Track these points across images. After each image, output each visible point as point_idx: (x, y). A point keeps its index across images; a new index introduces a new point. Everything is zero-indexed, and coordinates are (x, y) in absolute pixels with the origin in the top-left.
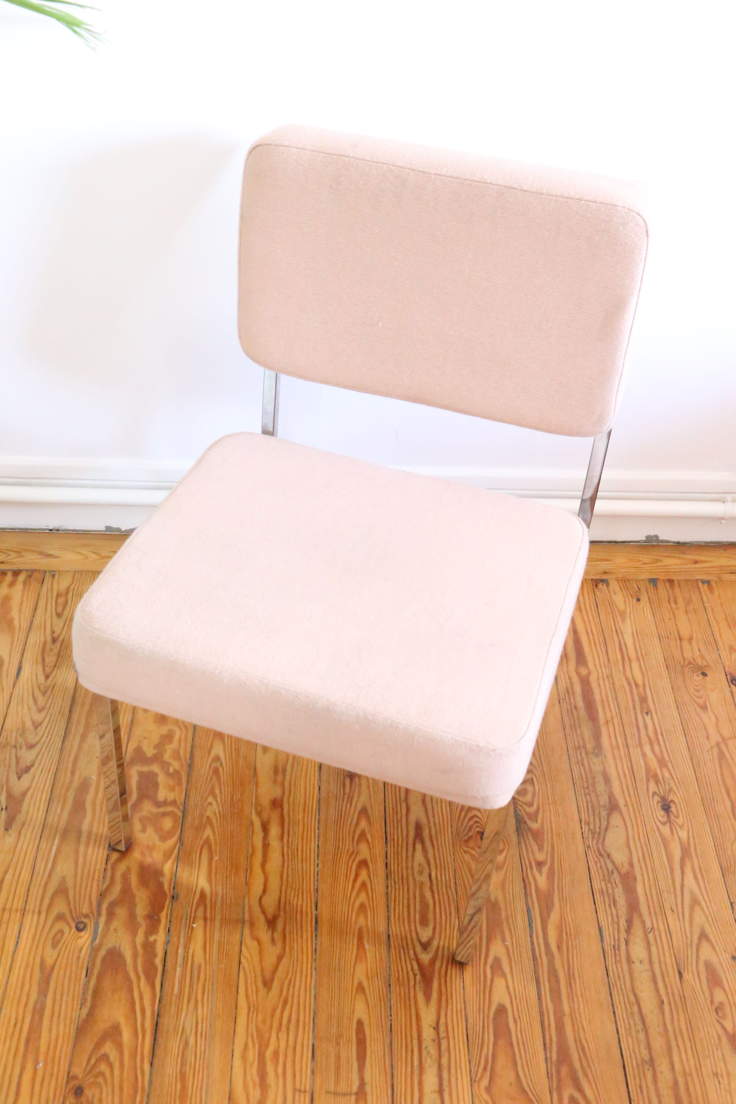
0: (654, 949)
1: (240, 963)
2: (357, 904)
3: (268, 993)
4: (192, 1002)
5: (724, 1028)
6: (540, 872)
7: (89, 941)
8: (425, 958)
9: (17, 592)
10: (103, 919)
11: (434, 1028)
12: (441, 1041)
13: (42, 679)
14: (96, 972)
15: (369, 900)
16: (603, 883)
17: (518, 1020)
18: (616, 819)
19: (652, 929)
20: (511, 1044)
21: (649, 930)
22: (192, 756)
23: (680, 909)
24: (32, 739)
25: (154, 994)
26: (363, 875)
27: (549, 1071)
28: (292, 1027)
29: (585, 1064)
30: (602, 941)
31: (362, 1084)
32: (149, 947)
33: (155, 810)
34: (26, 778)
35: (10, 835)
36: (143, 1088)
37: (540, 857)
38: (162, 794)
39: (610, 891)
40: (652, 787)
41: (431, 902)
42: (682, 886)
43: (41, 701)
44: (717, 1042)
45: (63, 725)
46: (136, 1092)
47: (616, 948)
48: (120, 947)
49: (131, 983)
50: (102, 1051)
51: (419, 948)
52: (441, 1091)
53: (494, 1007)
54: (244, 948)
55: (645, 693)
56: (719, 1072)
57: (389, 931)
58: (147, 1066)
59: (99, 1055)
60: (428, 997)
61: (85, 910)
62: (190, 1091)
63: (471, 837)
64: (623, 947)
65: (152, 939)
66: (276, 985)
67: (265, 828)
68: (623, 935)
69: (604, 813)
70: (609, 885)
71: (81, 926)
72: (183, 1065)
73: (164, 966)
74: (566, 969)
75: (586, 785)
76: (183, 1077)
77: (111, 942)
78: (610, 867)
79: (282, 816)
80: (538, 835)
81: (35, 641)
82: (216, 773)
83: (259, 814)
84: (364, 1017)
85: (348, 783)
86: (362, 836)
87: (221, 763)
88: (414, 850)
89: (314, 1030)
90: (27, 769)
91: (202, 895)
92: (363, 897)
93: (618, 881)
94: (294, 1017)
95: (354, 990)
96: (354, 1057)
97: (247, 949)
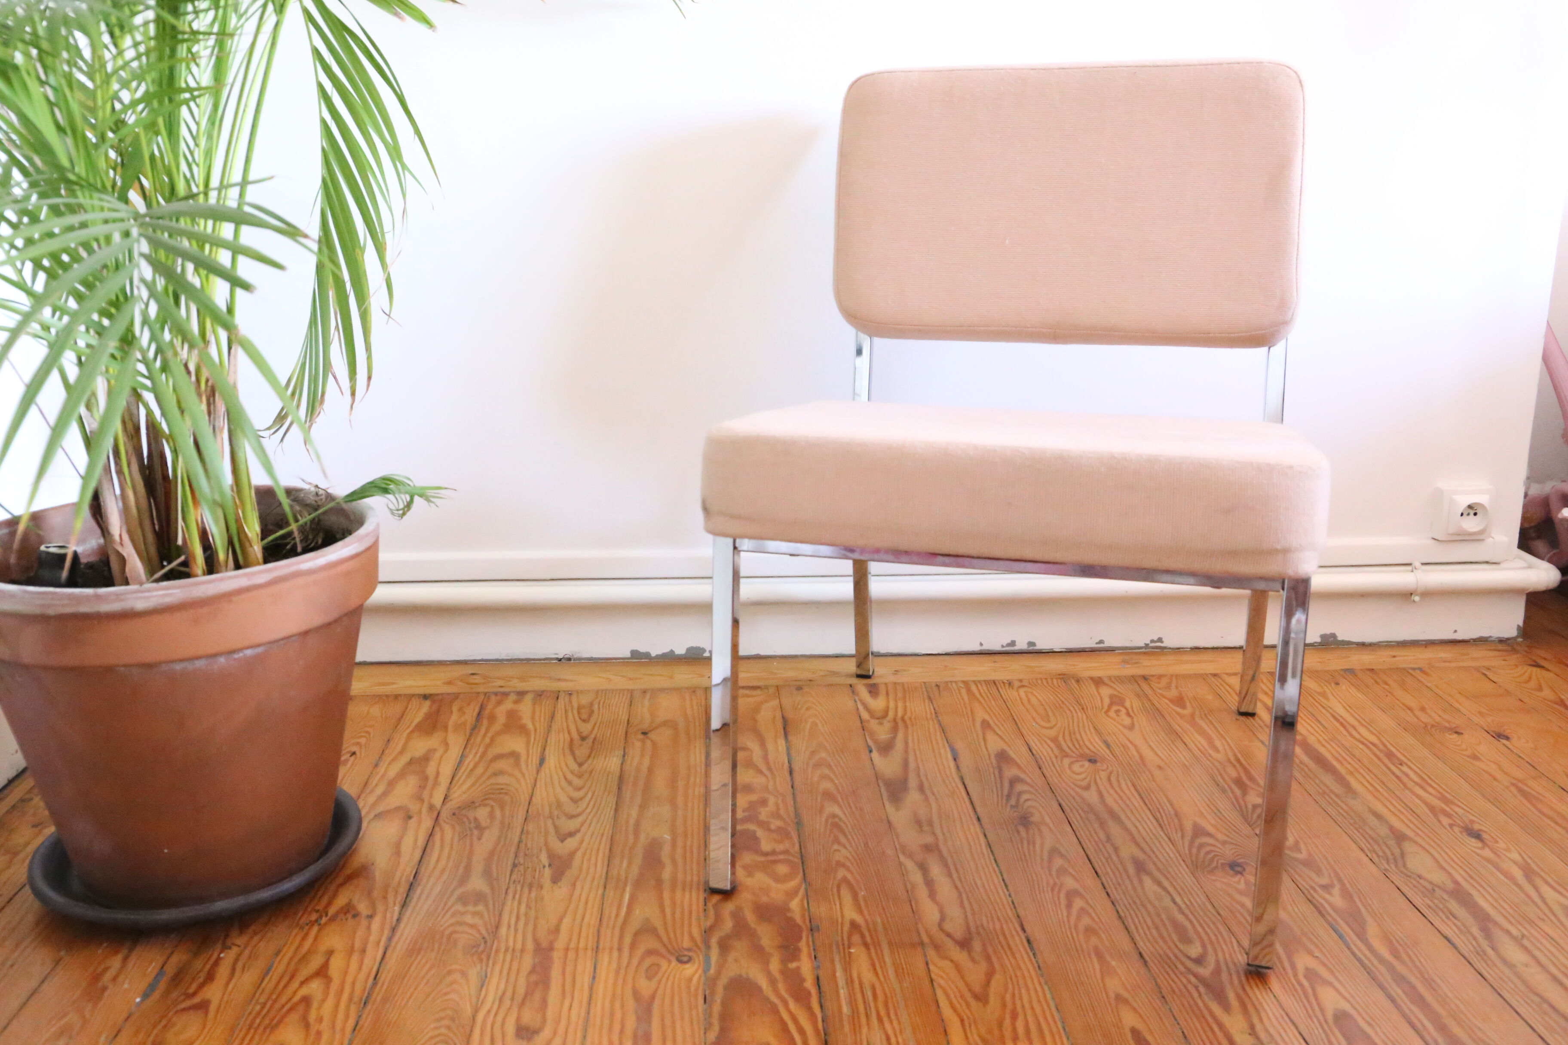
0: (1537, 954)
1: (932, 981)
2: (1081, 927)
3: (984, 1007)
4: (873, 1020)
6: (1330, 893)
7: (701, 971)
8: (1205, 971)
9: (526, 708)
10: (715, 951)
11: (1250, 1034)
13: (574, 766)
14: (718, 998)
15: (1096, 923)
16: (1426, 900)
17: (1373, 1024)
18: (1410, 847)
19: (1523, 936)
21: (1520, 938)
22: (798, 815)
24: (571, 809)
25: (812, 1015)
26: (1078, 903)
28: (1034, 1037)
30: (1456, 948)
32: (792, 976)
33: (760, 859)
34: (571, 843)
35: (560, 887)
37: (1324, 881)
38: (767, 847)
39: (1441, 907)
40: (1444, 820)
41: (1187, 924)
42: (1543, 899)
43: (577, 782)
45: (612, 800)
47: (1482, 954)
48: (748, 975)
49: (775, 1007)
51: (1189, 964)
53: (1329, 1014)
54: (932, 967)
55: (1388, 749)
57: (1138, 948)
60: (1226, 1007)
61: (686, 943)
63: (1216, 868)
64: (1489, 951)
65: (792, 966)
66: (993, 1000)
67: (923, 868)
68: (1484, 942)
69: (1391, 843)
70: (1436, 901)
71: (685, 959)
73: (819, 989)
74: (1418, 975)
75: (1352, 821)
77: (732, 970)
78: (1429, 886)
79: (941, 857)
80: (1308, 863)
81: (558, 740)
82: (836, 825)
83: (910, 856)
84: (1140, 1026)
85: (1021, 829)
86: (1062, 871)
87: (840, 819)
88: (1141, 881)
89: (1068, 1039)
90: (571, 834)
91: (854, 925)
92: (1086, 921)
93: (1446, 896)
94: (1032, 1027)
95: (1112, 1000)
97: (938, 968)
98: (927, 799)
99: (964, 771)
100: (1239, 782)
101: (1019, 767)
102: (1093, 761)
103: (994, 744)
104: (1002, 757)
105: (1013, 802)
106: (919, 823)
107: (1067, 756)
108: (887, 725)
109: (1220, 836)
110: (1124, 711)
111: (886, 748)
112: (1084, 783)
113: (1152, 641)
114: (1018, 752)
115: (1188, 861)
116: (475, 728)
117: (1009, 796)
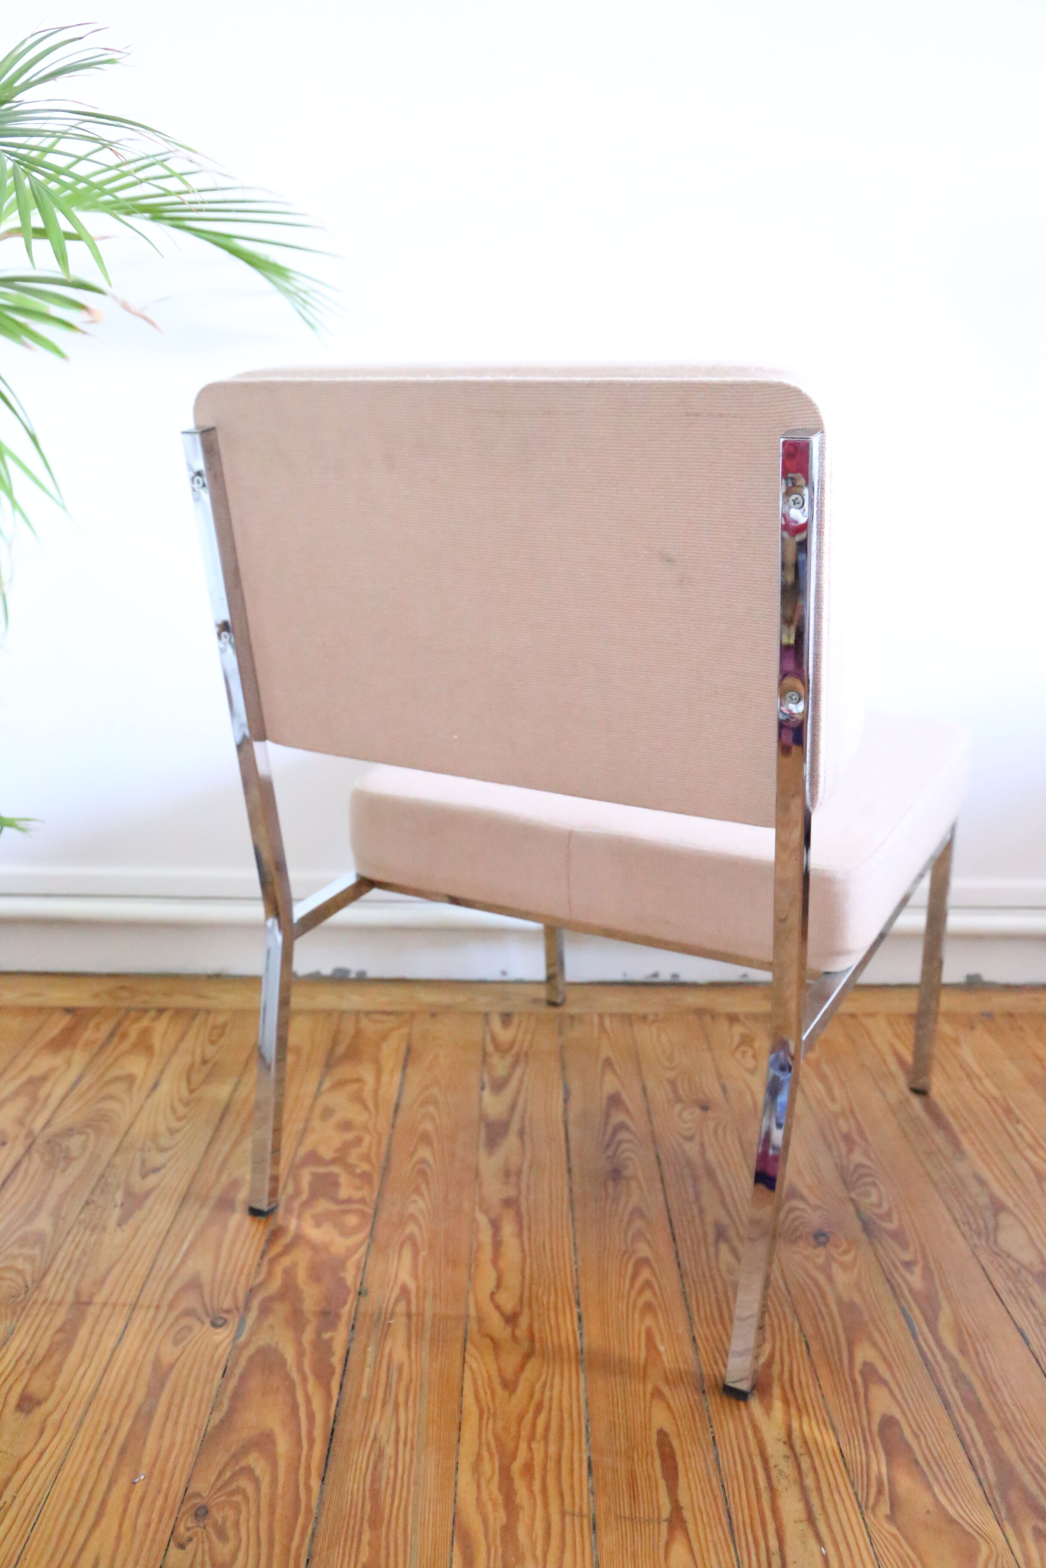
1: (464, 1362)
2: (640, 1302)
3: (510, 1396)
4: (390, 1408)
6: (912, 1273)
7: (232, 1336)
9: (161, 1026)
10: (253, 1314)
11: (785, 1443)
12: (799, 1457)
13: (185, 1093)
14: (238, 1372)
15: (657, 1299)
16: (1009, 1283)
17: (920, 1434)
18: (1005, 1219)
20: (917, 1462)
22: (388, 1159)
24: (164, 1141)
25: (329, 1397)
26: (645, 1274)
27: (989, 1496)
28: (553, 1436)
30: (1028, 1344)
31: (677, 1508)
32: (323, 1348)
33: (334, 1207)
34: (152, 1180)
35: (123, 1231)
36: (309, 1510)
37: (907, 1257)
38: (344, 1193)
39: (1023, 1290)
43: (181, 1110)
45: (209, 1133)
46: (296, 1514)
48: (277, 1344)
49: (292, 1383)
50: (243, 1463)
52: (811, 1519)
53: (876, 1419)
54: (469, 1346)
55: (1008, 1103)
57: (693, 1332)
58: (315, 1483)
59: (237, 1468)
60: (767, 1406)
61: (227, 1303)
62: (387, 1511)
63: (801, 1237)
65: (326, 1336)
66: (522, 1388)
67: (496, 1226)
69: (988, 1214)
70: (1019, 1285)
71: (220, 1322)
72: (375, 1480)
73: (345, 1365)
74: (981, 1374)
75: (953, 1187)
76: (375, 1494)
77: (263, 1339)
78: (1015, 1266)
79: (519, 1215)
80: (898, 1236)
81: (179, 1062)
82: (422, 1173)
83: (486, 1212)
84: (669, 1428)
85: (611, 1184)
86: (639, 1235)
87: (429, 1165)
88: (717, 1251)
89: (588, 1440)
90: (156, 1170)
91: (404, 1290)
92: (647, 1295)
93: (1030, 1279)
94: (554, 1424)
95: (648, 1396)
96: (659, 1474)
97: (475, 1346)
98: (523, 1146)
99: (572, 1115)
100: (847, 1138)
101: (627, 1111)
102: (705, 1108)
103: (610, 1084)
104: (615, 1101)
105: (610, 1152)
106: (507, 1173)
107: (679, 1100)
108: (509, 1059)
109: (812, 1199)
110: (750, 1052)
111: (499, 1086)
112: (688, 1133)
114: (632, 1097)
116: (103, 1046)
117: (608, 1146)
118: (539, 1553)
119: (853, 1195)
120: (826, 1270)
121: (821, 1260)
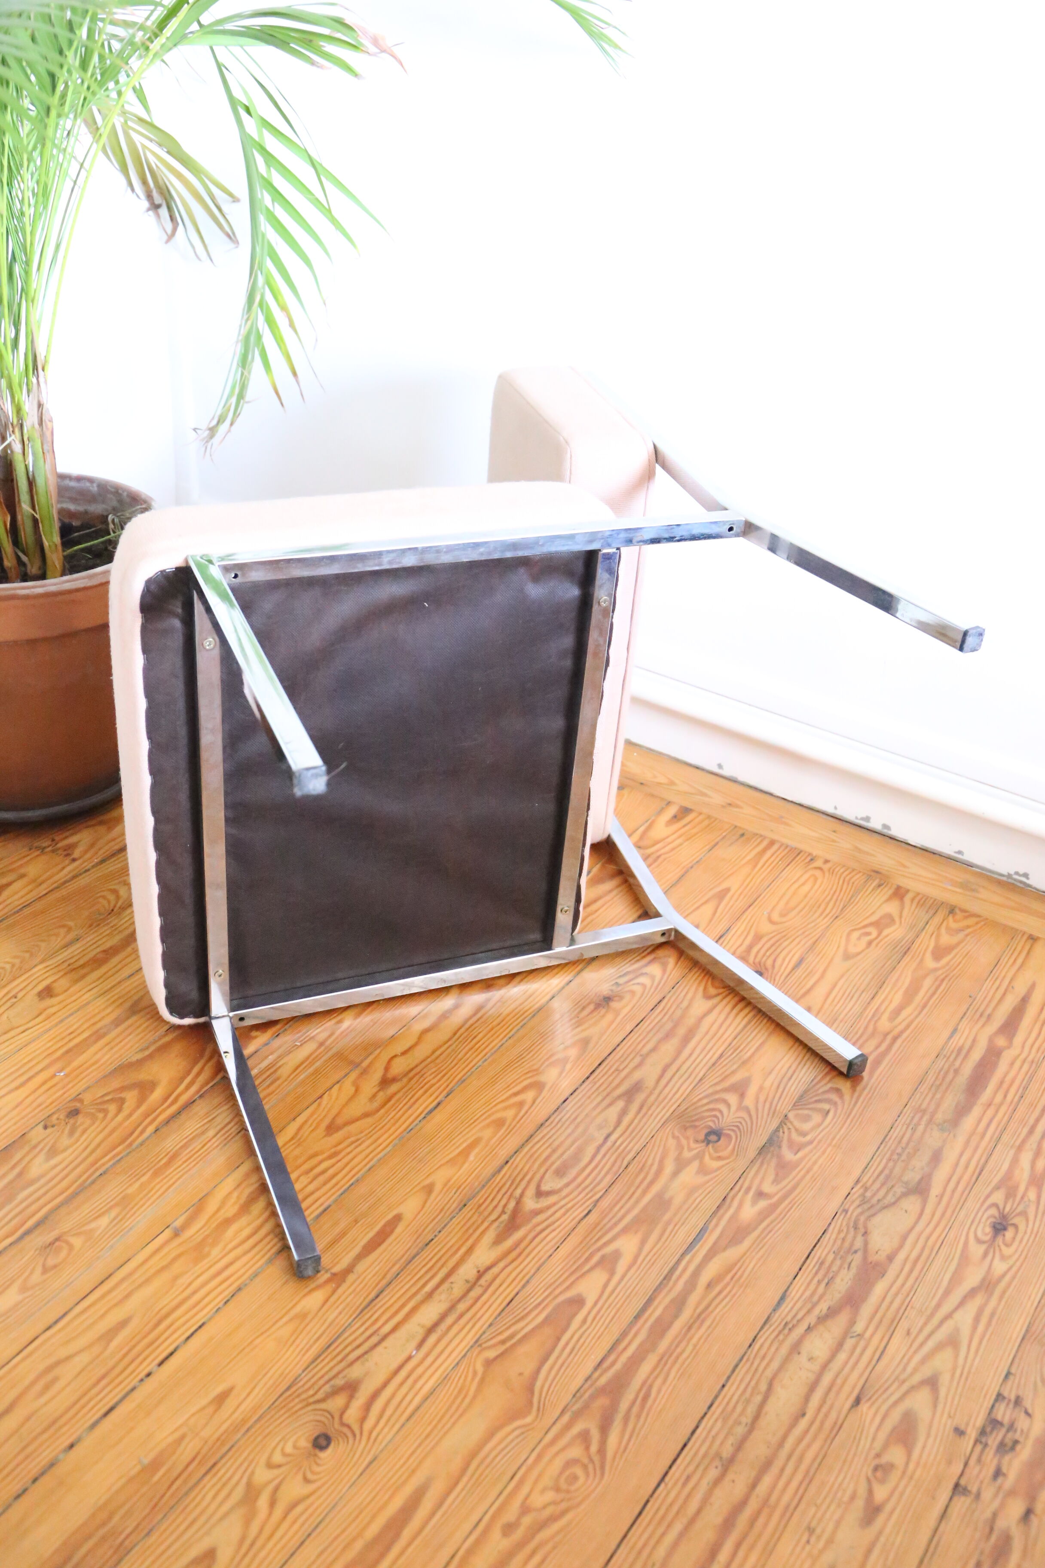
0: (842, 1356)
1: (321, 1097)
2: (498, 1115)
3: (325, 1136)
5: (870, 1492)
6: (754, 1202)
8: (530, 1204)
11: (479, 1272)
12: (477, 1286)
15: (514, 1119)
16: (831, 1257)
17: (588, 1323)
18: (912, 1204)
19: (860, 1336)
20: (559, 1339)
21: (855, 1334)
23: (921, 1338)
26: (529, 1096)
27: (582, 1391)
28: (322, 1179)
29: (635, 1410)
30: (775, 1309)
31: (349, 1270)
36: (131, 1144)
37: (769, 1188)
39: (835, 1268)
40: (998, 1197)
41: (586, 1160)
42: (949, 1316)
44: (846, 1498)
46: (122, 1142)
47: (788, 1327)
50: (123, 1095)
51: (531, 1191)
52: (430, 1330)
53: (570, 1294)
54: (337, 1087)
56: (818, 1531)
57: (510, 1158)
58: (151, 1129)
59: (118, 1096)
60: (498, 1240)
62: (171, 1170)
63: (696, 1127)
64: (800, 1330)
66: (338, 1136)
68: (812, 1319)
69: (899, 1190)
70: (838, 1262)
72: (185, 1146)
74: (698, 1311)
75: (899, 1150)
76: (177, 1155)
78: (859, 1246)
79: (484, 1002)
80: (783, 1168)
84: (408, 1215)
85: (589, 1008)
86: (561, 1062)
88: (612, 1104)
92: (510, 1114)
93: (856, 1264)
94: (331, 1172)
95: (422, 1185)
96: (362, 1243)
97: (340, 1089)
105: (622, 981)
109: (750, 1100)
110: (873, 936)
113: (1017, 873)
115: (683, 1108)
117: (627, 973)
118: (230, 1246)
119: (791, 1116)
120: (681, 1165)
121: (687, 1154)
